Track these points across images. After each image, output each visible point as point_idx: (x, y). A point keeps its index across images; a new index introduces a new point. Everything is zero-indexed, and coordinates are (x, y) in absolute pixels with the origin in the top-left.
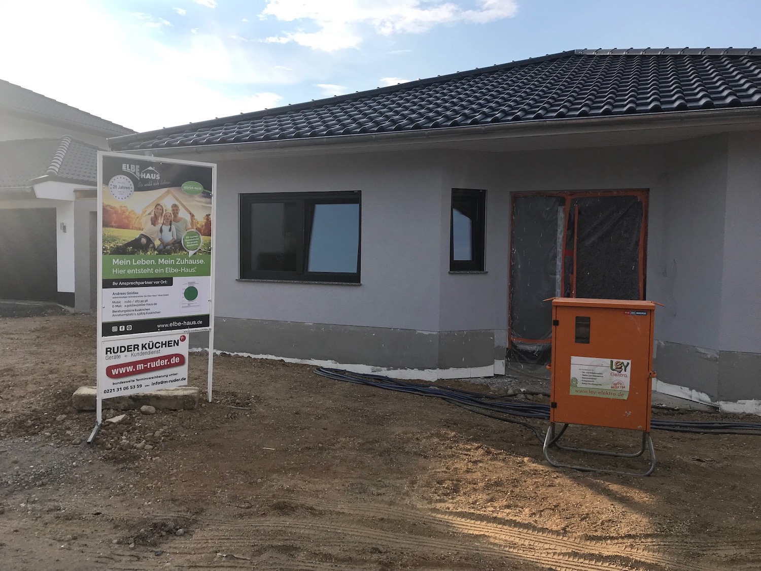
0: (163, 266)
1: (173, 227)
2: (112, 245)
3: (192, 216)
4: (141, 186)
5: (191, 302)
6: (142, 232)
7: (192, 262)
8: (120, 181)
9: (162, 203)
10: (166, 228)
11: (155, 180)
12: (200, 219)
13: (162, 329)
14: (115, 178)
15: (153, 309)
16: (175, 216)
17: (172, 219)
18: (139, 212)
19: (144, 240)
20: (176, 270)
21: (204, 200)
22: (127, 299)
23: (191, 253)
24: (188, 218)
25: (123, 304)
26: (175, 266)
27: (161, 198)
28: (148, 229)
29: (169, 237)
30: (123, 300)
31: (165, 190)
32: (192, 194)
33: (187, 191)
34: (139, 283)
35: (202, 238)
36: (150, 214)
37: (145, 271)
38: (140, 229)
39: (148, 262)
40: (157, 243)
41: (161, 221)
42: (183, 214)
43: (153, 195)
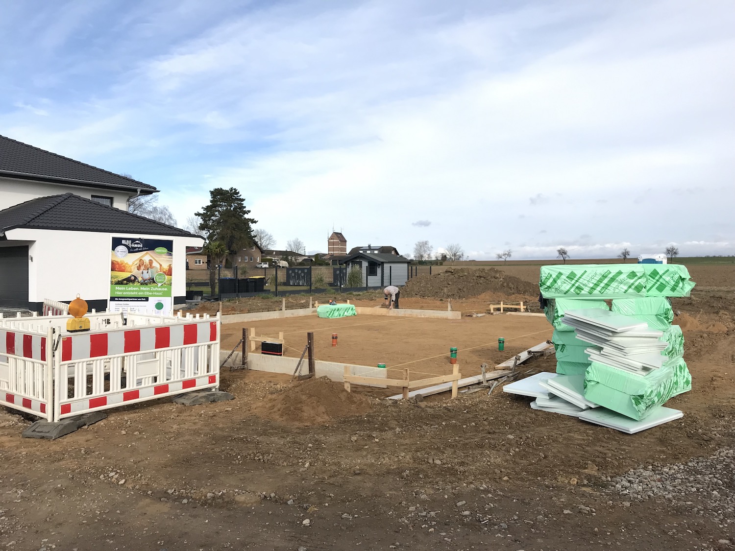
1: (149, 271)
2: (115, 280)
10: (145, 272)
12: (165, 267)
18: (130, 263)
24: (158, 266)
27: (143, 256)
40: (140, 279)
41: (142, 268)
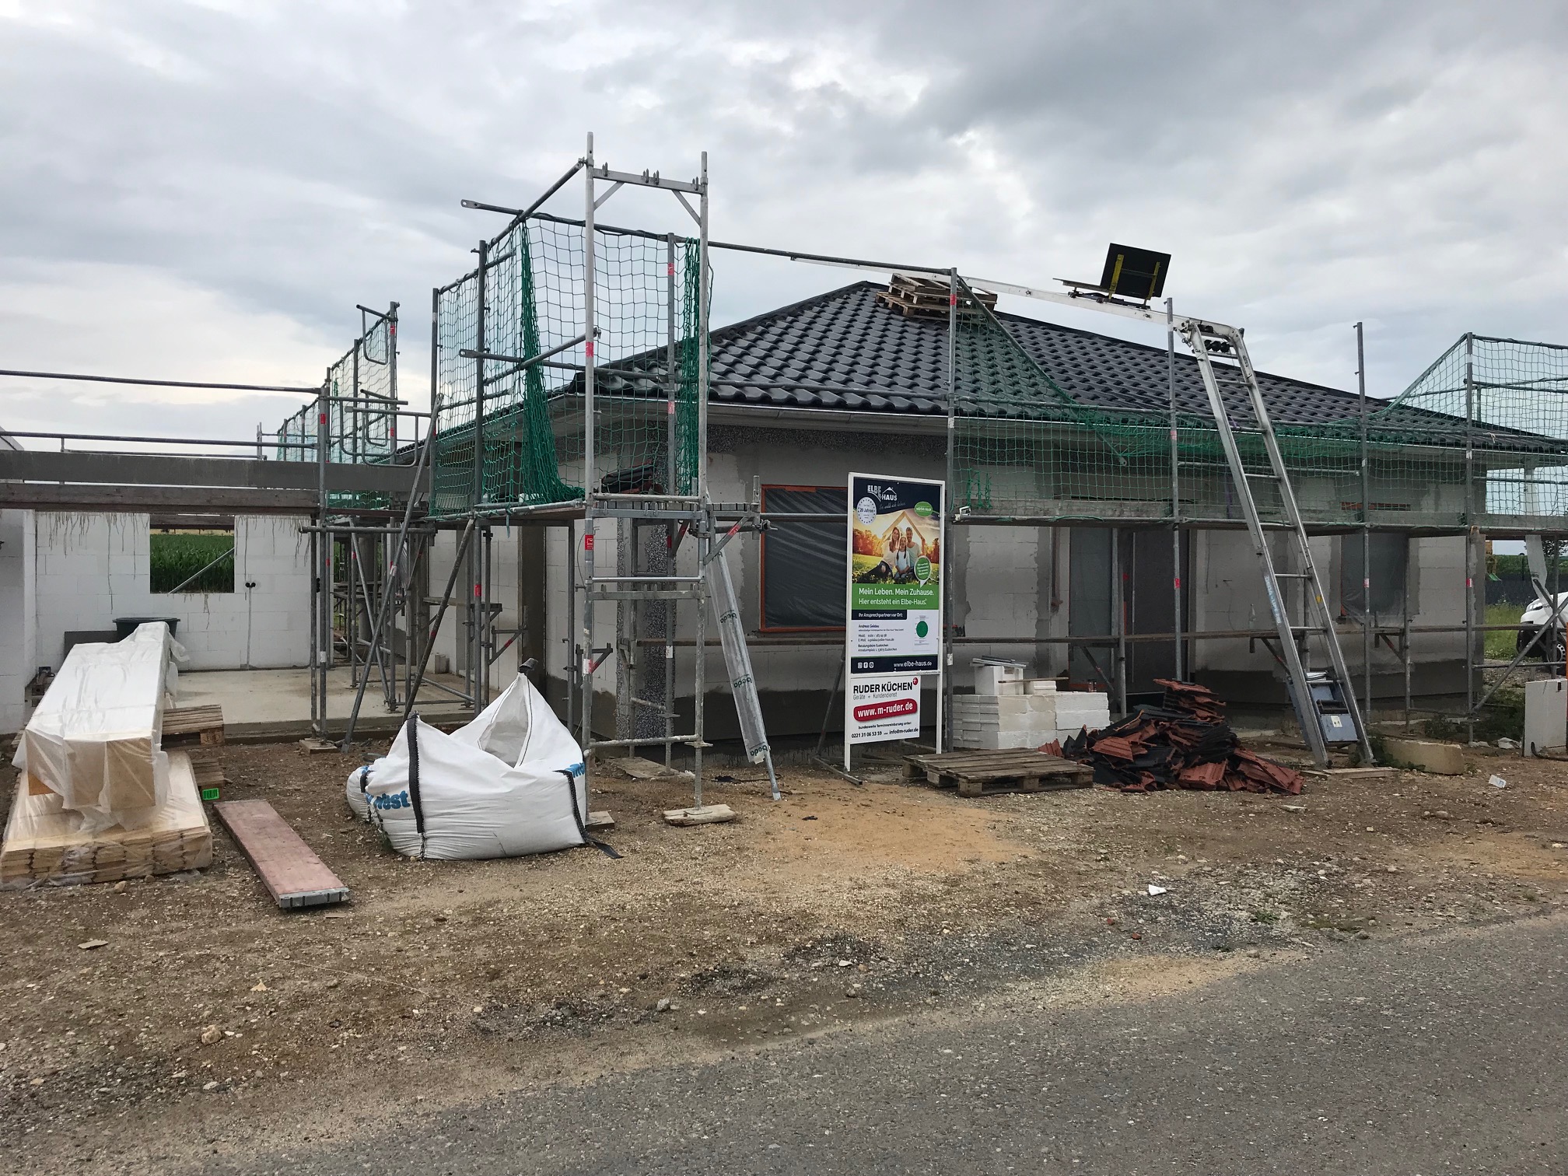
0: (899, 597)
3: (923, 540)
4: (883, 508)
5: (922, 639)
6: (882, 559)
7: (922, 593)
8: (866, 503)
9: (898, 526)
11: (893, 502)
13: (900, 669)
14: (862, 500)
15: (891, 645)
16: (909, 541)
17: (907, 545)
19: (884, 568)
20: (910, 602)
21: (933, 522)
22: (870, 633)
23: (922, 582)
25: (867, 638)
26: (908, 597)
28: (887, 555)
29: (904, 565)
30: (867, 633)
31: (901, 512)
32: (922, 515)
33: (919, 513)
34: (880, 615)
35: (931, 565)
36: (889, 539)
37: (885, 602)
38: (881, 556)
39: (887, 592)
42: (916, 539)
43: (892, 517)
